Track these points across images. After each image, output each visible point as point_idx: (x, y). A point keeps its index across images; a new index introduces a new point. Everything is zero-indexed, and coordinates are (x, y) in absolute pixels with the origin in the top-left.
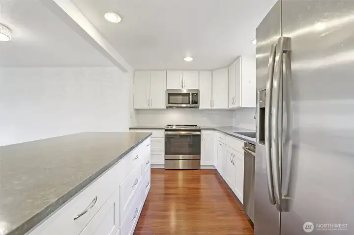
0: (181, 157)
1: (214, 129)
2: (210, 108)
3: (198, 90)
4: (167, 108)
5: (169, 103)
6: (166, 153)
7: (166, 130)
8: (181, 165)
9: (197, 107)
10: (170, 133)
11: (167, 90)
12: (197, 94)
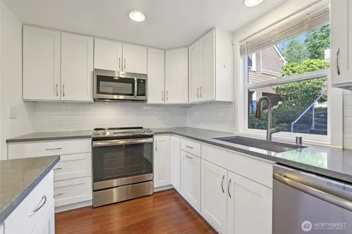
0: (115, 182)
1: (171, 133)
2: (163, 102)
3: (146, 75)
4: (95, 100)
5: (98, 92)
6: (95, 180)
7: (95, 139)
8: (115, 195)
9: (144, 101)
10: (99, 143)
11: (96, 70)
12: (144, 81)
